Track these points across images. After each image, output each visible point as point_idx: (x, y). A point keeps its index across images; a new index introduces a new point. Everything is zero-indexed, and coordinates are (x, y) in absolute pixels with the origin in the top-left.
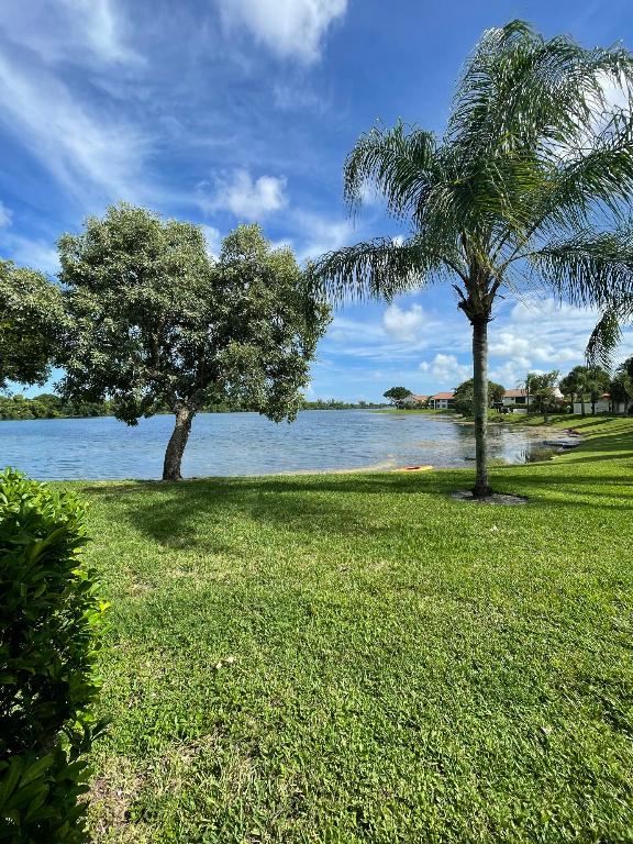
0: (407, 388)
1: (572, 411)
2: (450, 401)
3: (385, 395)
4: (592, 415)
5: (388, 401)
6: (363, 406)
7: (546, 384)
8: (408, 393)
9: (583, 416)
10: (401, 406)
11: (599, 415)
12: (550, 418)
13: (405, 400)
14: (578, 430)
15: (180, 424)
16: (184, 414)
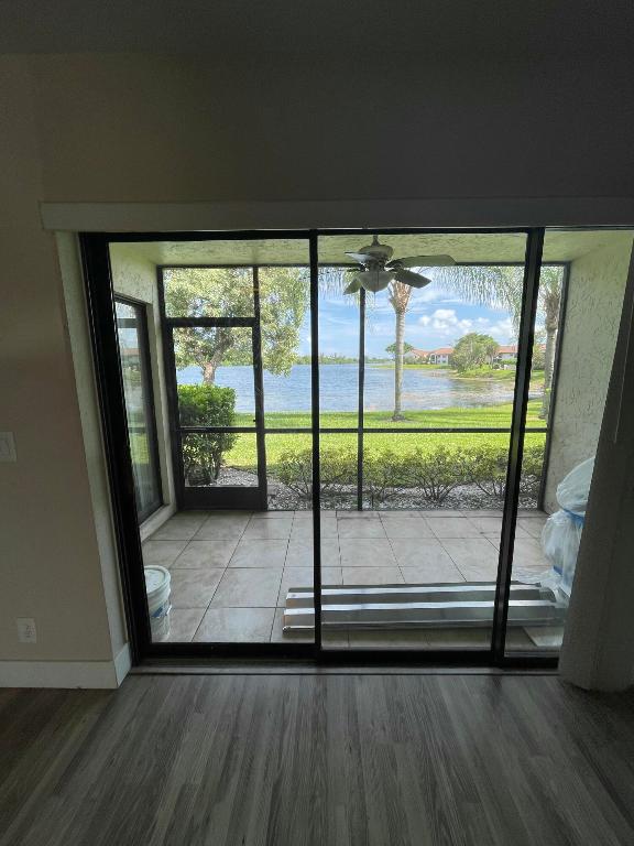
2: (450, 356)
5: (390, 356)
8: (410, 348)
13: (407, 355)
15: (208, 376)
16: (210, 369)
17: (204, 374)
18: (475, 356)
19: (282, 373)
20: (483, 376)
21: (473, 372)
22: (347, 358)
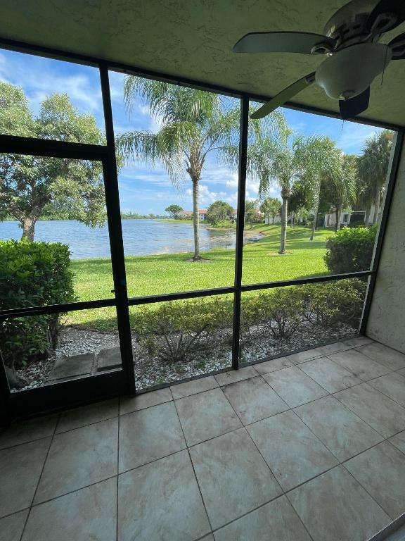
0: (180, 206)
1: (264, 222)
2: (205, 215)
3: (166, 210)
4: (273, 224)
5: (168, 214)
6: (152, 217)
7: (253, 205)
8: (181, 209)
9: (269, 225)
10: (176, 217)
11: (276, 224)
12: (254, 226)
13: (179, 214)
14: (265, 232)
15: (27, 229)
16: (28, 223)
17: (23, 227)
18: (221, 215)
19: (97, 226)
20: (226, 227)
21: (220, 225)
22: (139, 215)
